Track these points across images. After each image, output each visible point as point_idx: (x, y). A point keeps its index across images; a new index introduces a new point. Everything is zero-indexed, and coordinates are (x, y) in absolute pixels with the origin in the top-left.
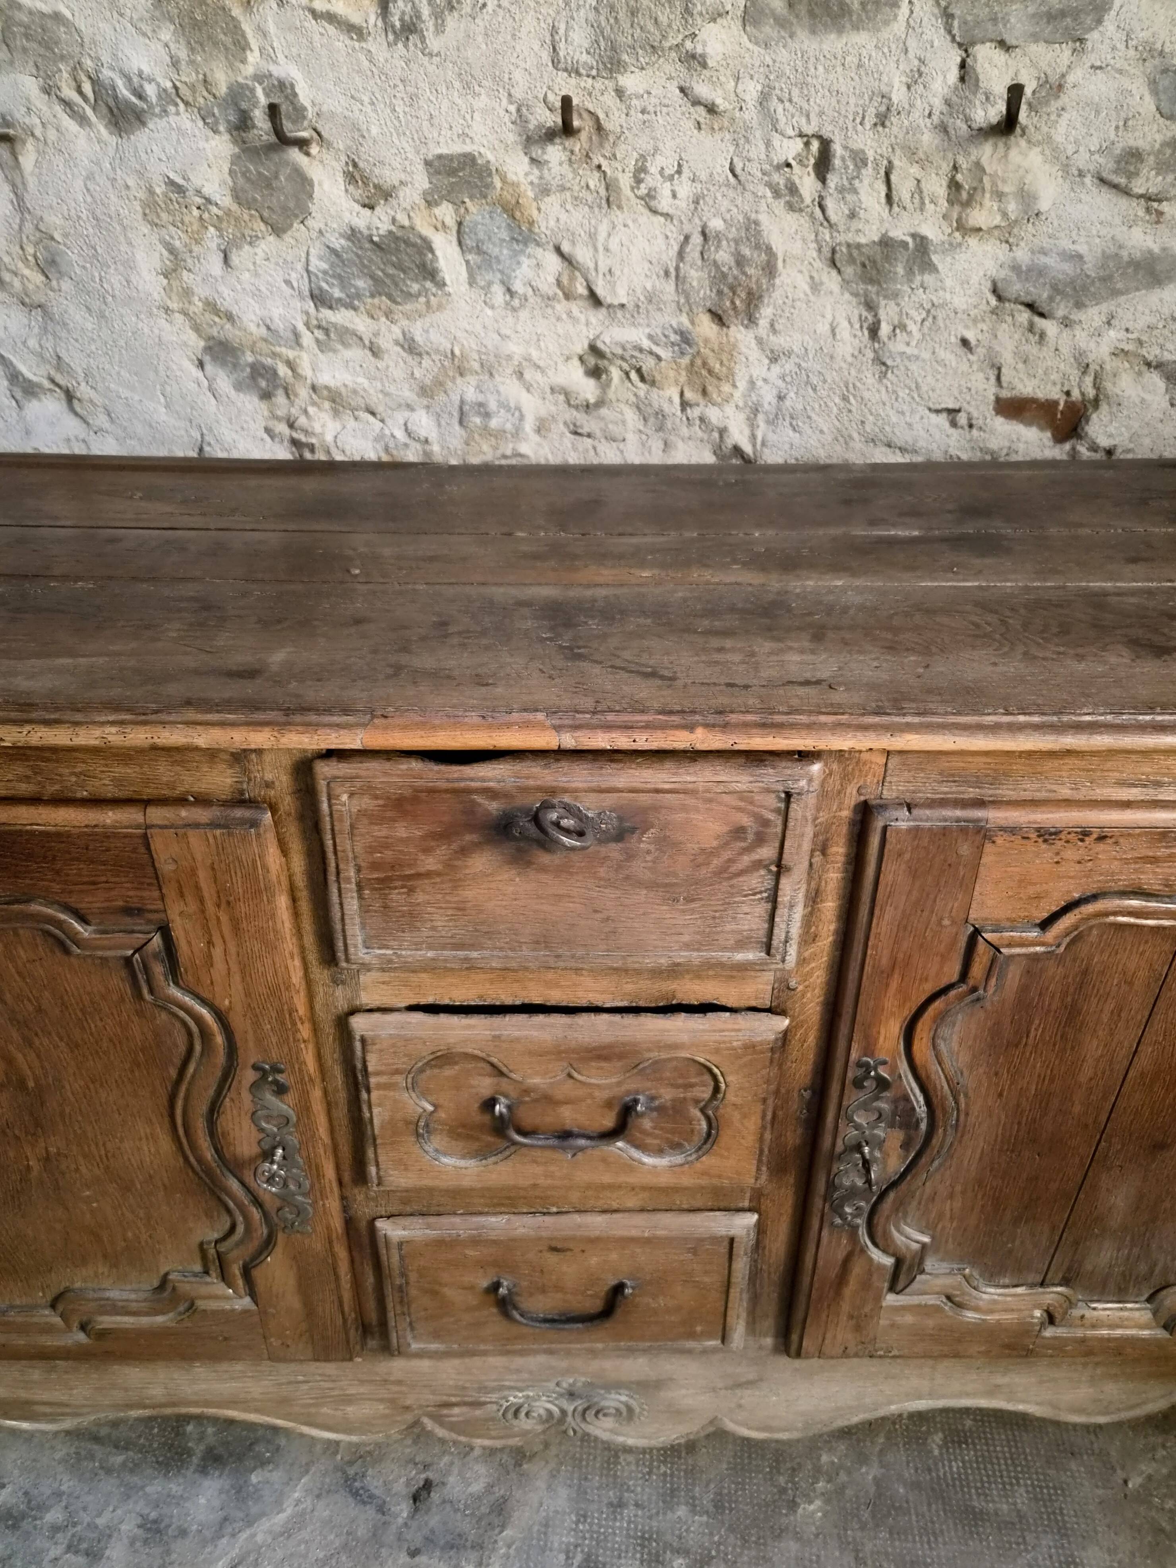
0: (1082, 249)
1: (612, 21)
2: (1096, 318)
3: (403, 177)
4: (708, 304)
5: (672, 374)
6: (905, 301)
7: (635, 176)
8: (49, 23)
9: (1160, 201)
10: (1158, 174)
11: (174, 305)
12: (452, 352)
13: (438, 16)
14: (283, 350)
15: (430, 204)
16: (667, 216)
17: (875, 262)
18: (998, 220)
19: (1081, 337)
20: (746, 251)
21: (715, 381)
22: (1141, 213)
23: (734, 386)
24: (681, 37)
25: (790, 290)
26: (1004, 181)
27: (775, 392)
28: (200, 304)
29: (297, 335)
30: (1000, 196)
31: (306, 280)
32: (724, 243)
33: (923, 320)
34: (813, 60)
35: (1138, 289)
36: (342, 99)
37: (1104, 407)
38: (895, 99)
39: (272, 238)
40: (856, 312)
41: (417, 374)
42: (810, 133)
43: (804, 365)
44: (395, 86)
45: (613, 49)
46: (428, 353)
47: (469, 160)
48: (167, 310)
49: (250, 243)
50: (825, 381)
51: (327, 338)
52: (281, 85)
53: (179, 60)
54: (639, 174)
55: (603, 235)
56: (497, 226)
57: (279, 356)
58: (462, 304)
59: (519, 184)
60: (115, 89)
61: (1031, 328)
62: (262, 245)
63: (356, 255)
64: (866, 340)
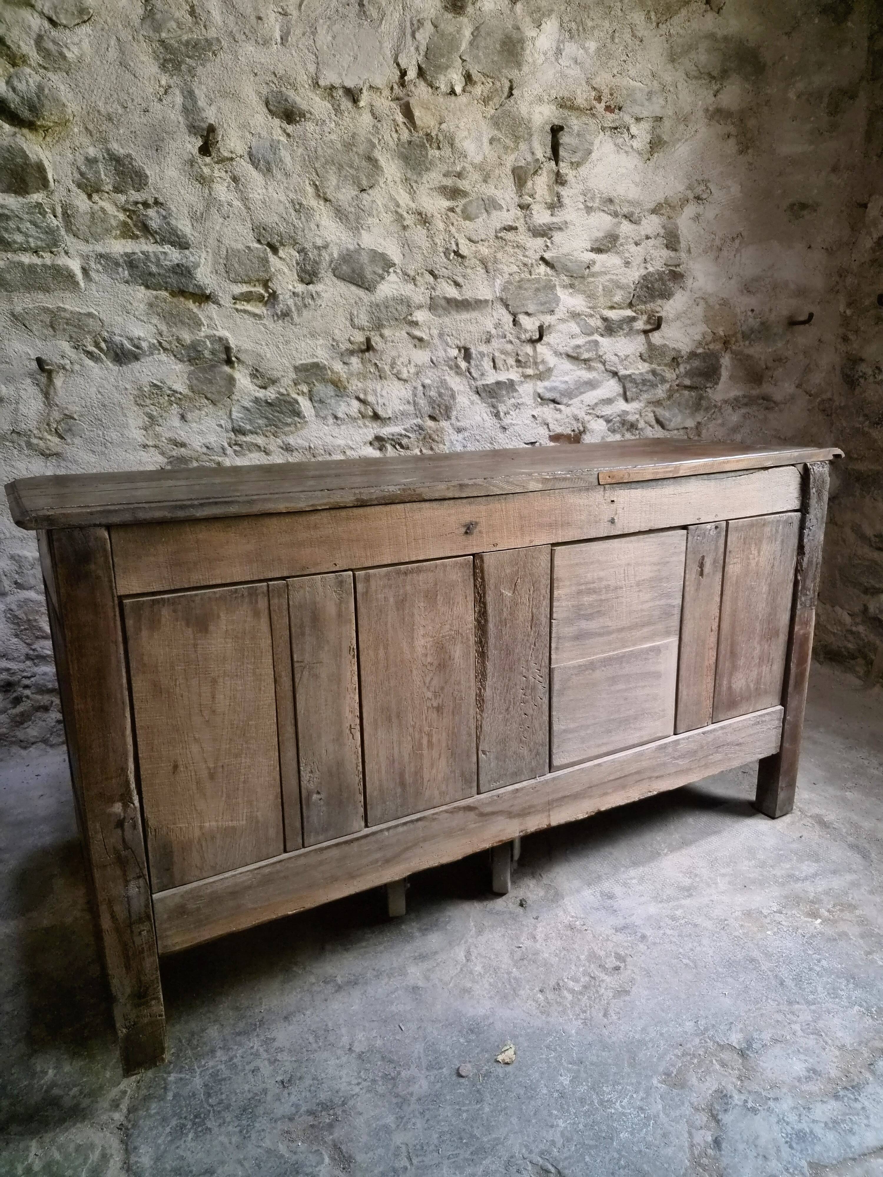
0: (568, 380)
2: (577, 402)
3: (283, 374)
4: (429, 413)
5: (416, 443)
6: (508, 404)
7: (391, 366)
8: (83, 317)
9: (589, 361)
10: (587, 353)
11: (150, 443)
12: (310, 447)
13: (299, 310)
14: (216, 458)
16: (405, 381)
17: (494, 390)
18: (536, 372)
19: (573, 410)
20: (443, 391)
21: (437, 444)
22: (583, 366)
23: (445, 445)
24: (406, 315)
25: (462, 404)
26: (537, 358)
27: (462, 445)
28: (166, 441)
29: (223, 449)
30: (535, 363)
31: (230, 423)
32: (432, 389)
33: (516, 410)
34: (459, 321)
35: (588, 391)
36: (251, 344)
37: (588, 432)
38: (492, 333)
39: (210, 406)
40: (489, 410)
41: (290, 460)
42: (461, 346)
43: (472, 432)
44: (279, 338)
45: (379, 320)
46: (296, 449)
47: (316, 365)
48: (145, 446)
49: (199, 410)
51: (241, 448)
52: (221, 339)
53: (162, 331)
54: (393, 365)
55: (379, 390)
56: (330, 390)
57: (214, 460)
58: (314, 426)
59: (339, 373)
60: (122, 345)
61: (556, 409)
62: (206, 409)
63: (258, 409)
64: (494, 419)
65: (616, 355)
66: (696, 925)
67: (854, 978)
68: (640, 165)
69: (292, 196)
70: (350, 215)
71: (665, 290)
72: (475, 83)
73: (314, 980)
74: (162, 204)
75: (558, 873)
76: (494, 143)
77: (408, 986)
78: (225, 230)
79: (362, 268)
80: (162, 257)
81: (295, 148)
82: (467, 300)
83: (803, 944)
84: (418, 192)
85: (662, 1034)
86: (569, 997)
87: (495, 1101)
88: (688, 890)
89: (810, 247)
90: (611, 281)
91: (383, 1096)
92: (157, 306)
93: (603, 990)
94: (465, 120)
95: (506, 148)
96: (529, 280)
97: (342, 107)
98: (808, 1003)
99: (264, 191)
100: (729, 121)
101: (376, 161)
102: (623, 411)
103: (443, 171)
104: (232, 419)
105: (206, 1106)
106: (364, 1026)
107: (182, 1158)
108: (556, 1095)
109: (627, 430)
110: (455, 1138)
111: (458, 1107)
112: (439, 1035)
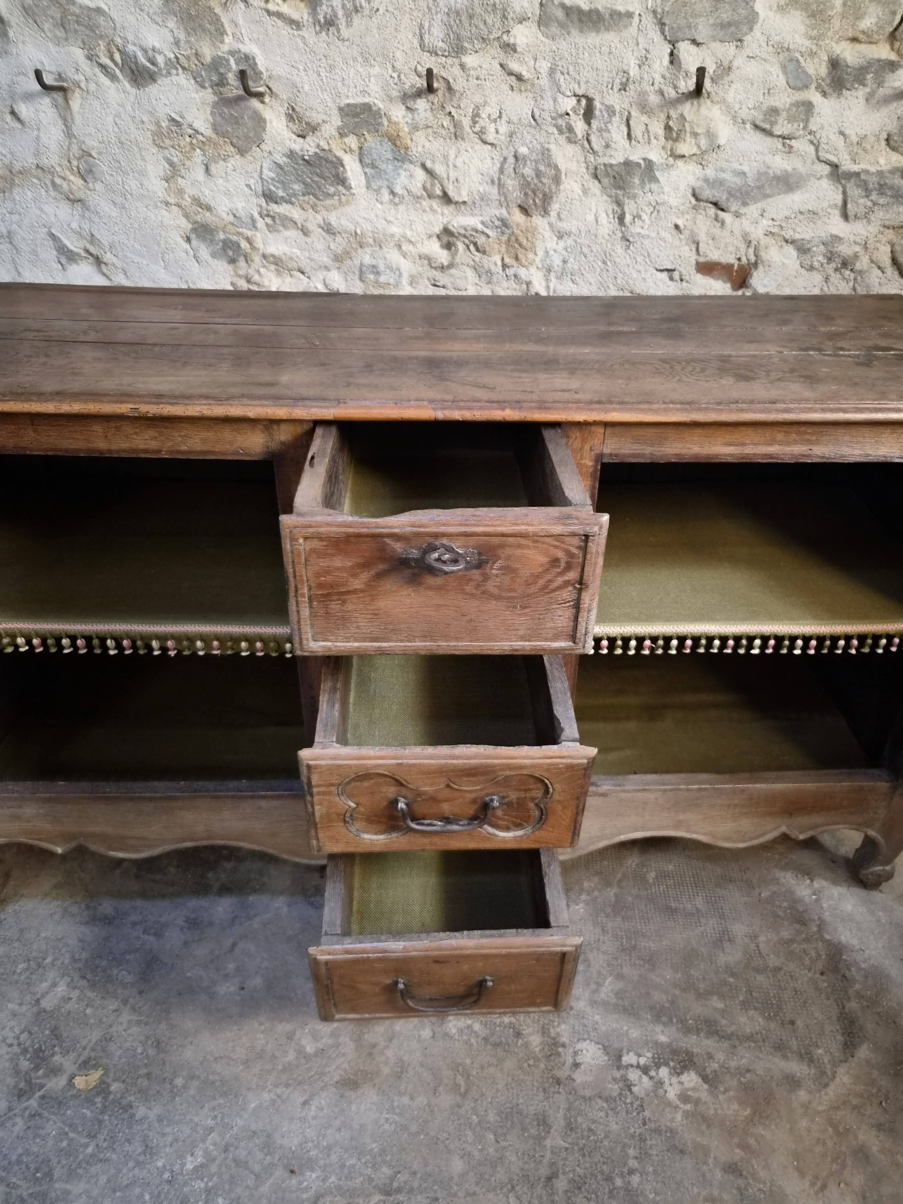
0: (746, 168)
1: (458, 22)
2: (755, 212)
3: (325, 117)
4: (519, 202)
5: (496, 246)
6: (640, 201)
7: (472, 119)
8: (94, 14)
9: (790, 139)
10: (788, 123)
11: (172, 201)
12: (356, 233)
13: (348, 16)
14: (244, 230)
15: (342, 135)
16: (492, 145)
17: (621, 175)
18: (695, 150)
19: (746, 224)
20: (542, 168)
21: (524, 251)
22: (780, 146)
23: (536, 254)
24: (500, 32)
25: (569, 193)
26: (698, 126)
27: (561, 258)
28: (189, 200)
29: (254, 221)
30: (695, 135)
31: (260, 184)
32: (528, 162)
33: (652, 213)
34: (581, 49)
35: (779, 194)
36: (286, 67)
37: (761, 268)
38: (632, 74)
39: (238, 156)
40: (611, 207)
41: (332, 247)
42: (581, 94)
43: (578, 240)
44: (320, 59)
45: (458, 39)
46: (339, 233)
47: (367, 107)
48: (167, 204)
49: (224, 160)
50: (592, 251)
51: (274, 223)
52: (247, 57)
53: (180, 40)
54: (475, 118)
55: (452, 156)
56: (385, 150)
57: (242, 234)
58: (363, 201)
59: (399, 124)
60: (136, 58)
61: (716, 218)
62: (232, 161)
63: (294, 168)
64: (617, 225)
65: (842, 133)
66: (518, 1034)
82: (597, 11)
83: (633, 1136)
85: (343, 1166)
86: (291, 1056)
87: (105, 1145)
91: (18, 1073)
102: (832, 236)
104: (261, 178)
108: (166, 1175)
109: (836, 270)
110: (32, 1166)
111: (67, 1129)
112: (124, 1030)
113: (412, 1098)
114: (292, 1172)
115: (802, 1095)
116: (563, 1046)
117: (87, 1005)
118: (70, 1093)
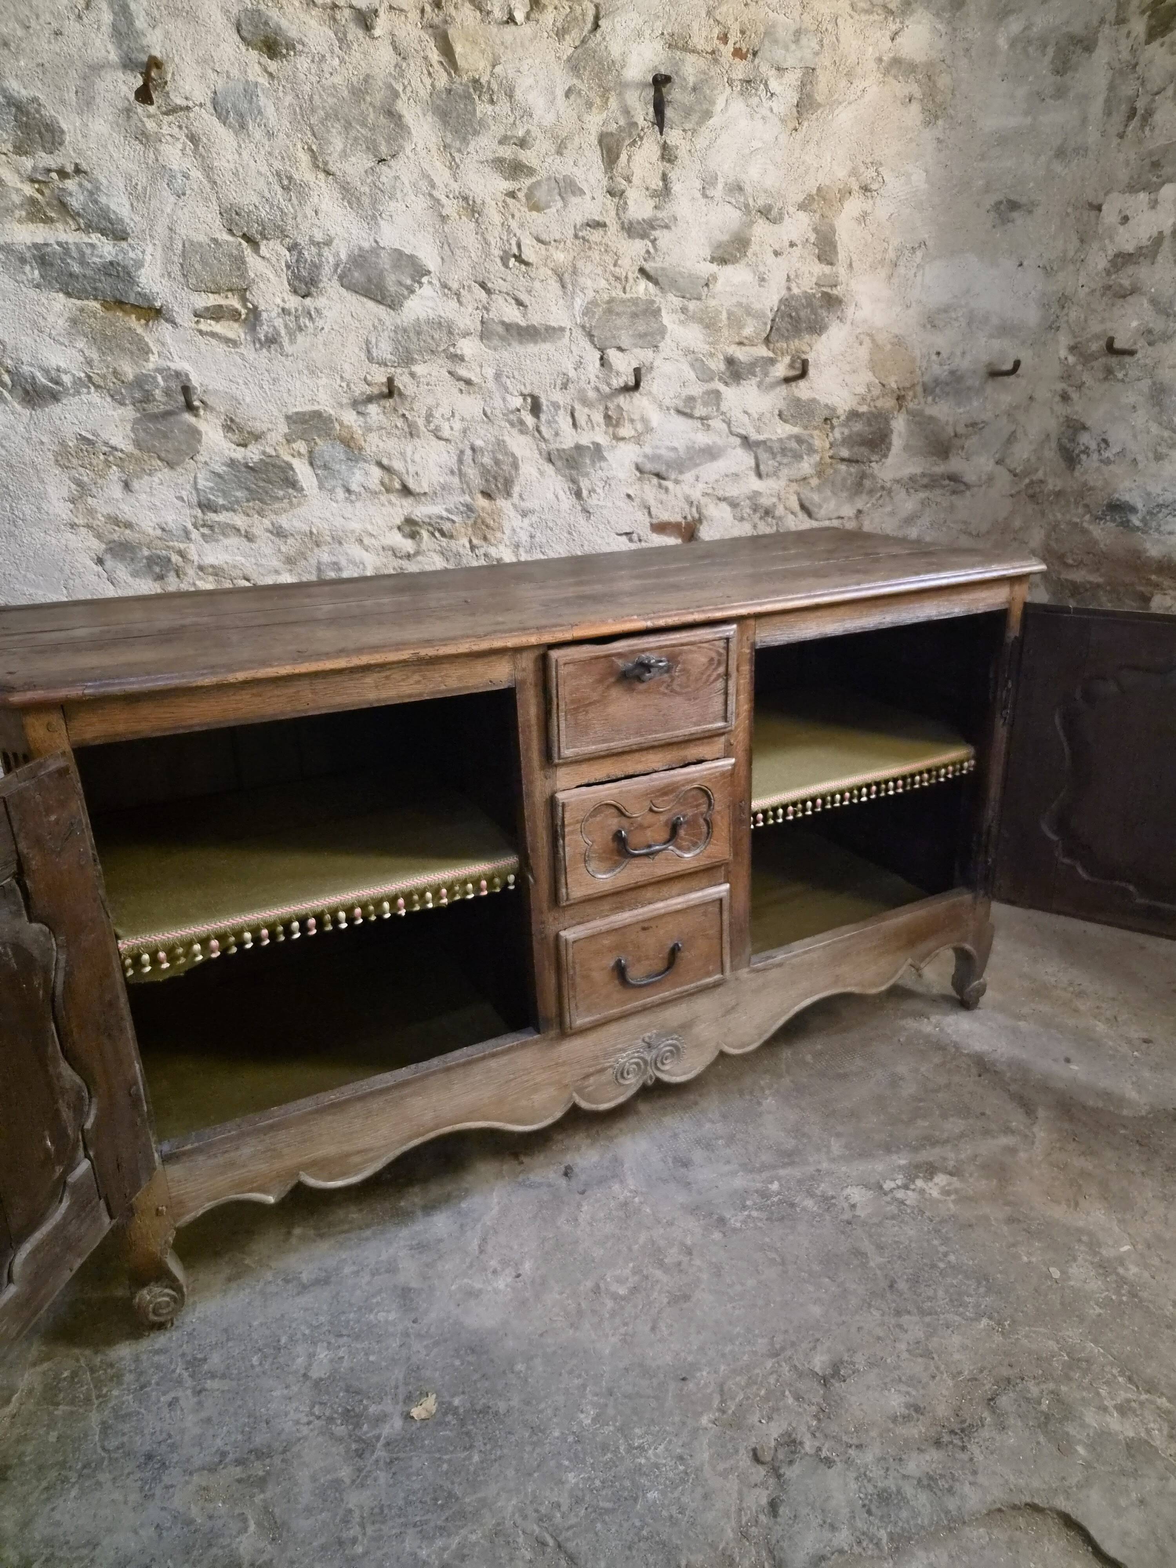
0: (676, 445)
1: (405, 337)
2: (690, 478)
3: (270, 426)
4: (481, 488)
5: (463, 530)
6: (593, 477)
7: (426, 419)
9: (707, 419)
10: (704, 407)
11: (80, 521)
12: (311, 533)
13: (291, 334)
14: (176, 544)
16: (447, 440)
17: (573, 458)
18: (633, 433)
19: (686, 488)
20: (500, 457)
21: (491, 531)
22: (700, 426)
23: (503, 533)
24: (447, 346)
25: (528, 476)
26: (633, 414)
27: (528, 534)
28: (102, 519)
29: (187, 533)
30: (632, 421)
31: (195, 495)
32: (485, 453)
33: (605, 486)
34: (523, 356)
35: (706, 463)
36: (223, 382)
37: (705, 523)
38: (570, 375)
39: (166, 470)
40: (567, 485)
41: (283, 549)
42: (526, 393)
43: (542, 516)
44: (262, 374)
45: (407, 352)
46: (291, 535)
47: (317, 415)
48: (73, 526)
49: (150, 475)
50: (556, 524)
51: (212, 532)
52: (178, 374)
53: (92, 360)
54: (429, 417)
55: (409, 453)
56: (339, 452)
57: (173, 548)
58: (316, 501)
59: (351, 427)
60: (33, 378)
61: (660, 486)
62: (159, 474)
63: (235, 476)
64: (574, 499)
65: (746, 412)
66: (792, 1205)
67: (987, 1280)
68: (783, 138)
69: (277, 165)
70: (363, 198)
71: (816, 321)
72: (545, 6)
73: (270, 1279)
74: (85, 173)
75: (621, 1130)
76: (572, 97)
77: (395, 1286)
78: (180, 212)
79: (381, 276)
80: (88, 251)
81: (281, 94)
82: (533, 326)
83: (929, 1232)
84: (462, 166)
85: (723, 1355)
86: (610, 1304)
87: (488, 1447)
88: (789, 1156)
89: (1021, 265)
90: (740, 304)
91: (340, 1440)
92: (83, 323)
93: (655, 1295)
94: (530, 61)
95: (589, 105)
96: (623, 301)
97: (350, 37)
98: (922, 1313)
99: (236, 156)
100: (912, 77)
101: (400, 117)
102: (754, 492)
103: (499, 136)
104: (197, 489)
105: (99, 1450)
106: (329, 1343)
107: (58, 1524)
108: (571, 1439)
109: (761, 518)
110: (428, 1499)
111: (437, 1455)
112: (427, 1355)
113: (742, 1284)
114: (684, 1379)
115: (1022, 1155)
116: (833, 1197)
117: (366, 1354)
118: (414, 1428)
